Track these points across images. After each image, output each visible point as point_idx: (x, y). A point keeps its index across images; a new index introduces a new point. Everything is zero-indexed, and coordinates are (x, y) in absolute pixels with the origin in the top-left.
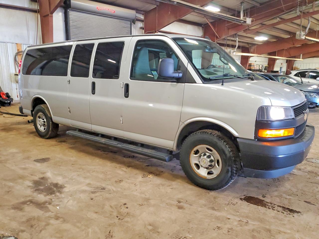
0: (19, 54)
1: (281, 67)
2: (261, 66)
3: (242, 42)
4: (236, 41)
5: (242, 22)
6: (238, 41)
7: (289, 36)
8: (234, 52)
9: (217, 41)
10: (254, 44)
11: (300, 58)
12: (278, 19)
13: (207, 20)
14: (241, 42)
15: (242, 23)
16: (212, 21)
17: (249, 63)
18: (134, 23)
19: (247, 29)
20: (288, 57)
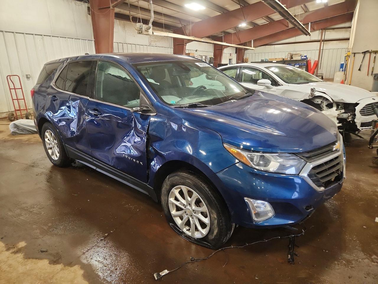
1: (230, 59)
2: (204, 57)
7: (239, 7)
8: (149, 28)
11: (251, 46)
17: (187, 52)
20: (237, 44)
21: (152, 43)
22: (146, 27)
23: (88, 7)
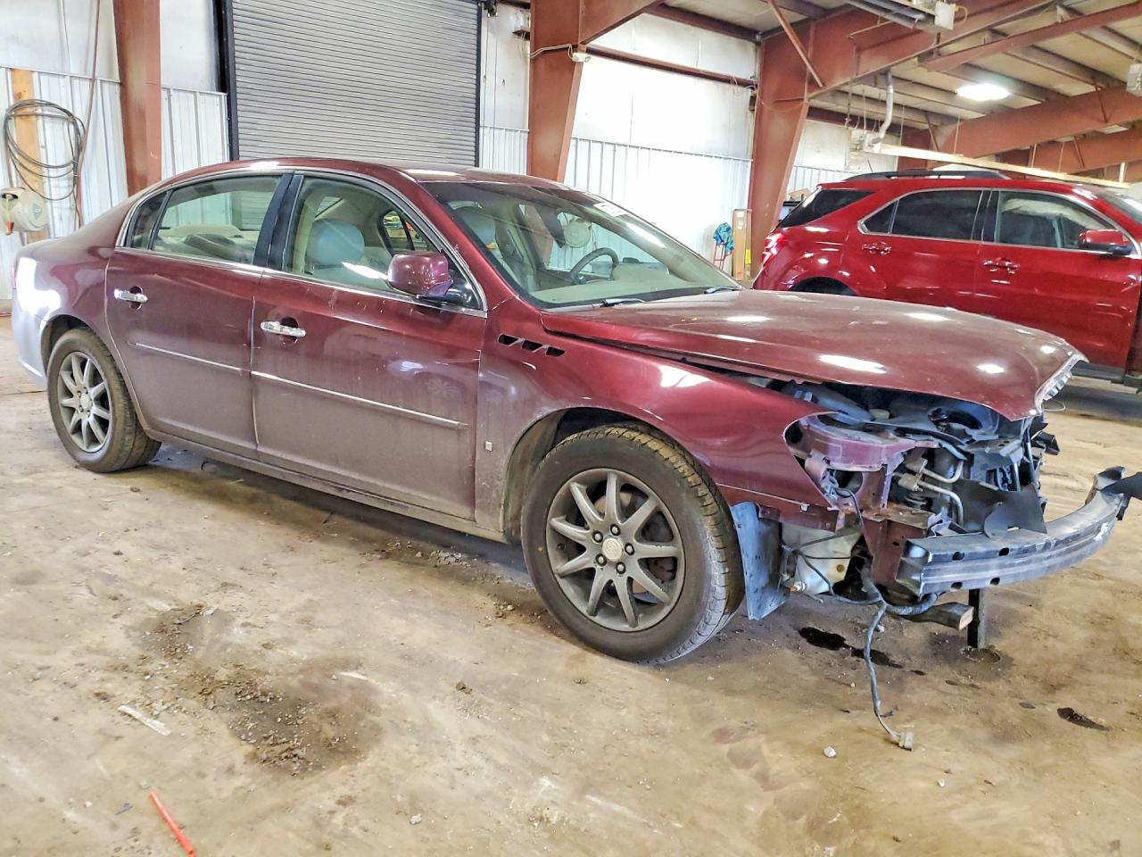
0: (20, 112)
3: (908, 108)
4: (884, 102)
5: (919, 17)
6: (895, 104)
7: (1092, 89)
8: (876, 141)
9: (814, 97)
10: (951, 119)
11: (1116, 179)
12: (1061, 12)
13: (779, 12)
14: (902, 106)
15: (919, 21)
16: (798, 17)
18: (492, 12)
19: (931, 53)
20: (1073, 172)
21: (851, 167)
22: (872, 138)
23: (752, 97)
